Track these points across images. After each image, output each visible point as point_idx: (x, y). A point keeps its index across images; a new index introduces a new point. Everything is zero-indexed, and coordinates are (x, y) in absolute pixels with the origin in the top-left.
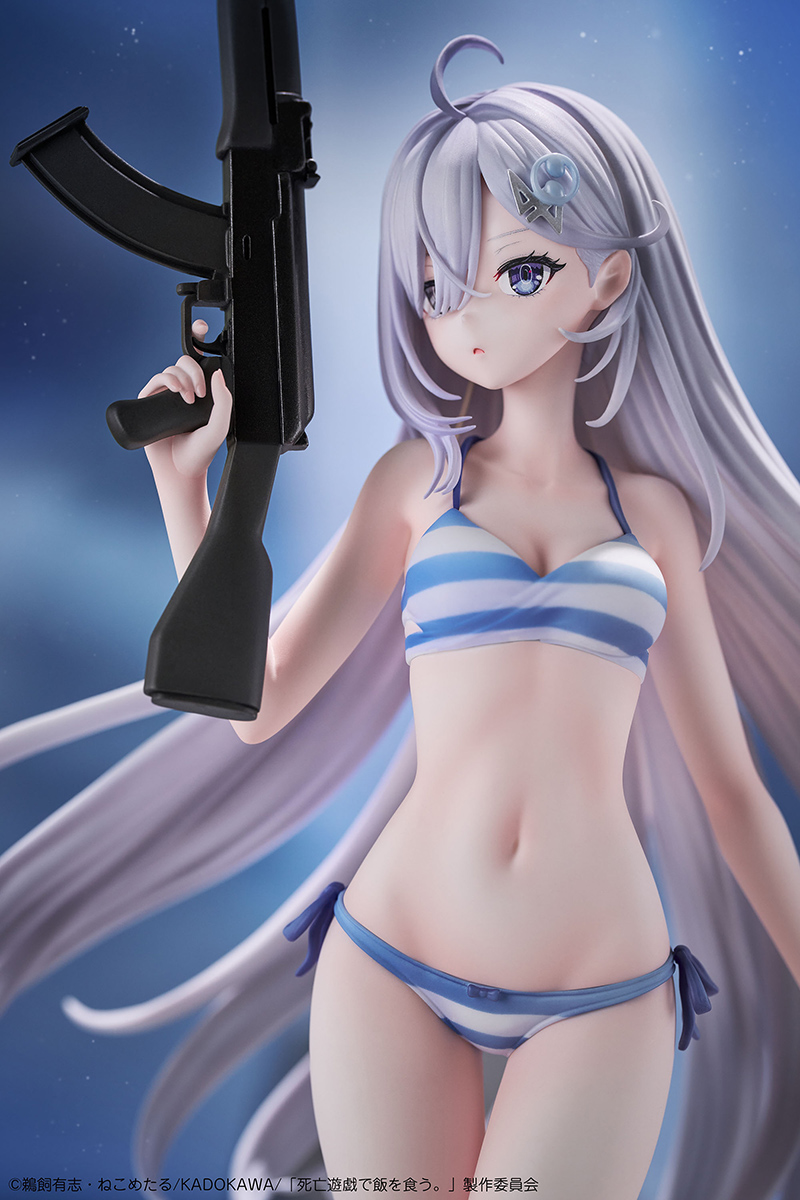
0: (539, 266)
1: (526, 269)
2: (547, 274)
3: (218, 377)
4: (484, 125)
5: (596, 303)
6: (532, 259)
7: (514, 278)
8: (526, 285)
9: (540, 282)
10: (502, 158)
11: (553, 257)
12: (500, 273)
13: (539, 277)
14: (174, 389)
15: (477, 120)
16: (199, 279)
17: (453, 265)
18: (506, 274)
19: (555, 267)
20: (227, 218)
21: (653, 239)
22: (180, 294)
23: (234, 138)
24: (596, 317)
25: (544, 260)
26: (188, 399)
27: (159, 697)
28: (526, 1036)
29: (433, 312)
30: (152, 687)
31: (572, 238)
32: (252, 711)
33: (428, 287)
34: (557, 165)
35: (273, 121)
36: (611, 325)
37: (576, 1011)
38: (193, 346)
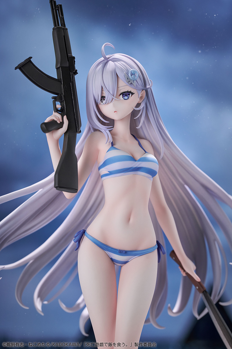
0: (129, 93)
1: (126, 94)
2: (131, 95)
3: (65, 117)
4: (115, 62)
5: (139, 102)
6: (128, 92)
7: (123, 96)
8: (126, 98)
9: (129, 97)
10: (122, 70)
11: (132, 91)
12: (120, 95)
13: (129, 96)
14: (56, 120)
15: (113, 61)
16: (57, 96)
17: (111, 92)
18: (122, 95)
19: (133, 94)
20: (61, 82)
21: (148, 88)
22: (52, 99)
23: (61, 64)
24: (138, 105)
25: (130, 92)
26: (59, 122)
27: (58, 188)
28: (129, 261)
29: (102, 104)
30: (57, 185)
31: (136, 88)
32: (76, 191)
33: (103, 98)
34: (134, 71)
35: (68, 61)
36: (141, 107)
37: (141, 255)
38: (57, 110)
